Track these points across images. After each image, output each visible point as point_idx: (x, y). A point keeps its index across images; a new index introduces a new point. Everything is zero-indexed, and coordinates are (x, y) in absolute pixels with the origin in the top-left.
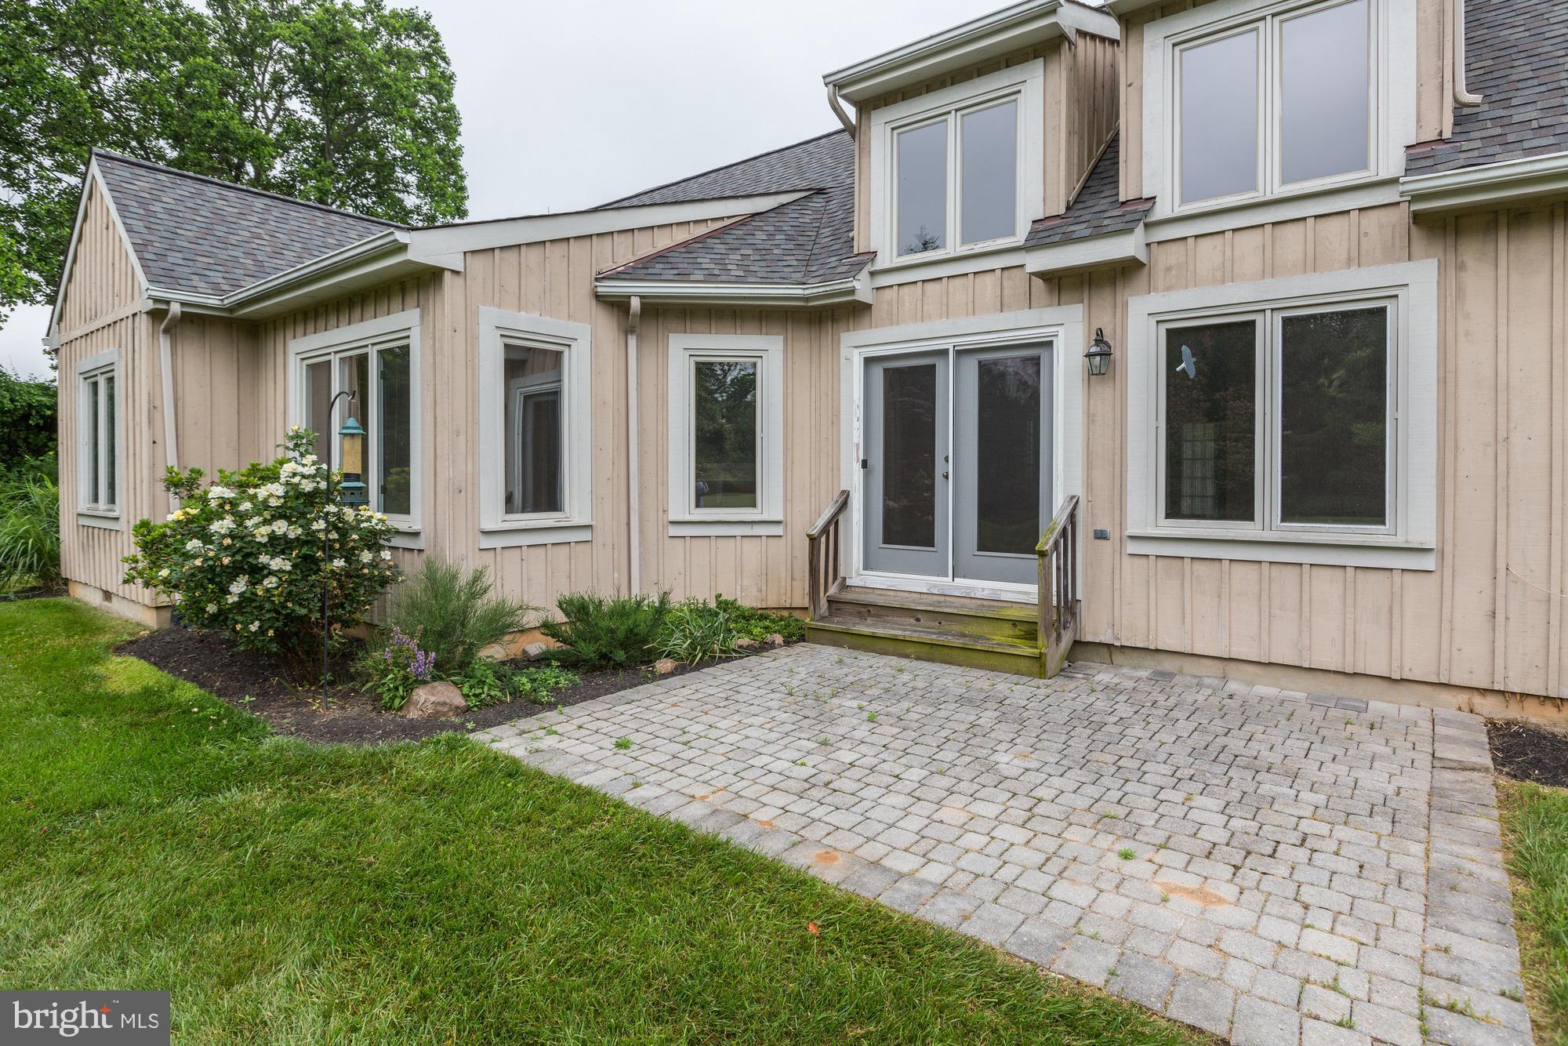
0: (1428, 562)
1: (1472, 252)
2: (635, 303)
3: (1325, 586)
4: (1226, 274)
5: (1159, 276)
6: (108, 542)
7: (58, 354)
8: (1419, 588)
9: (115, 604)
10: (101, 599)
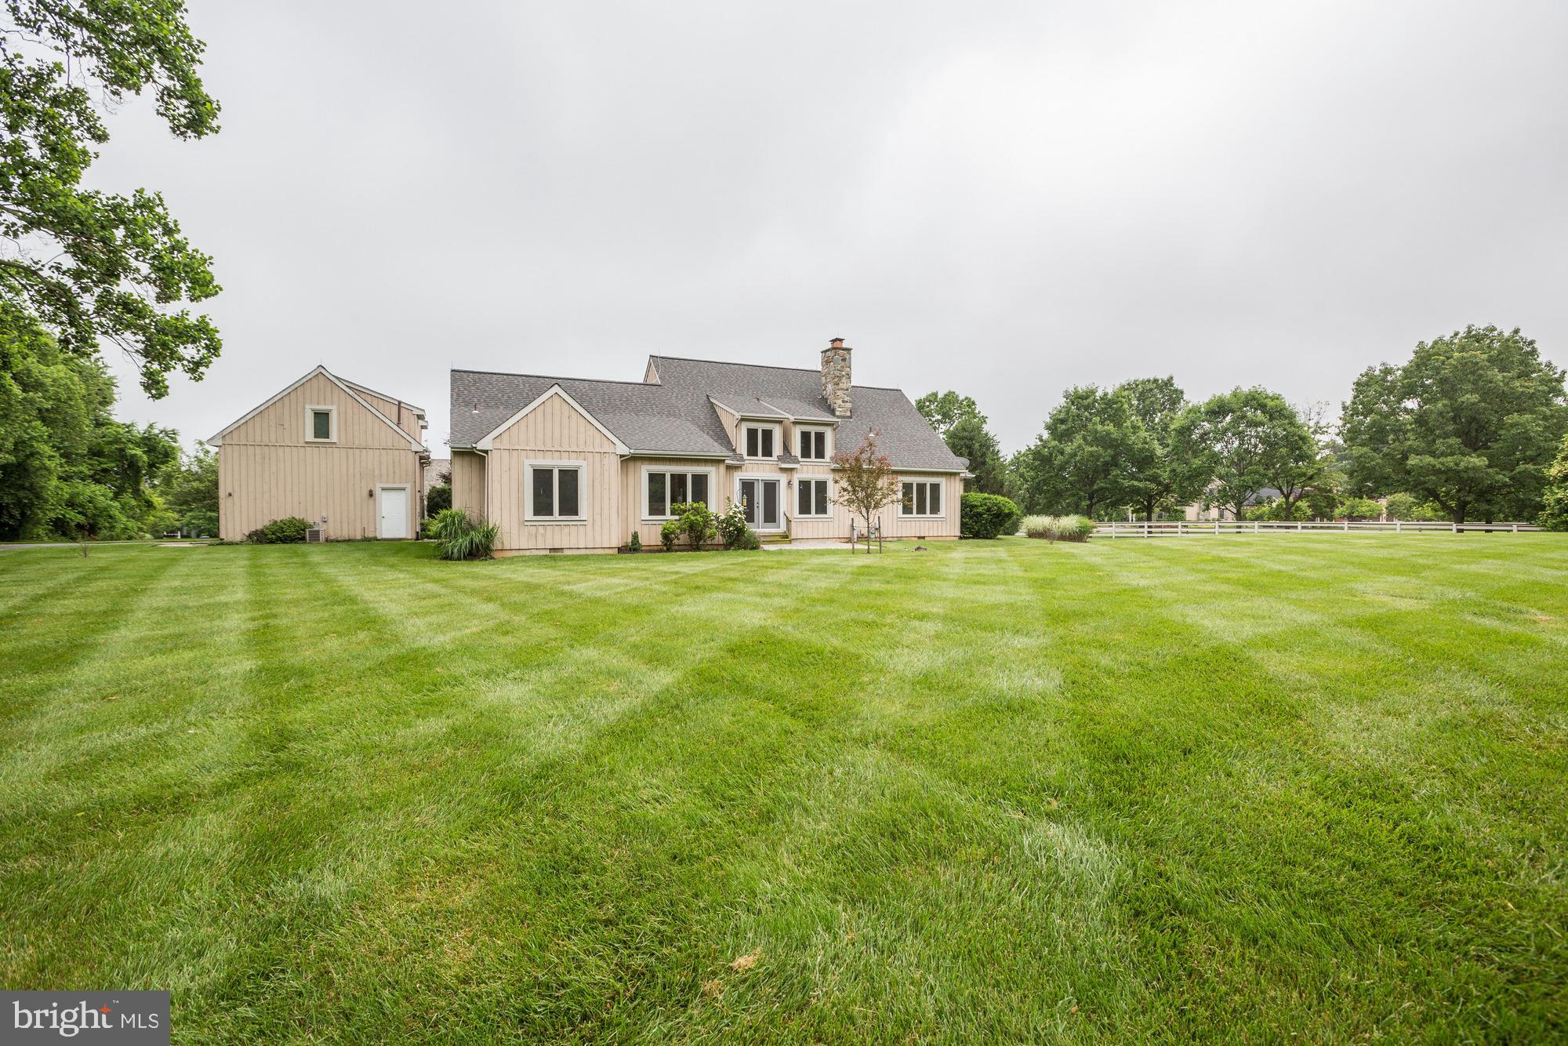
0: (832, 520)
1: (836, 474)
3: (821, 524)
4: (807, 472)
5: (798, 470)
6: (566, 530)
7: (486, 452)
8: (831, 524)
9: (567, 552)
10: (547, 552)
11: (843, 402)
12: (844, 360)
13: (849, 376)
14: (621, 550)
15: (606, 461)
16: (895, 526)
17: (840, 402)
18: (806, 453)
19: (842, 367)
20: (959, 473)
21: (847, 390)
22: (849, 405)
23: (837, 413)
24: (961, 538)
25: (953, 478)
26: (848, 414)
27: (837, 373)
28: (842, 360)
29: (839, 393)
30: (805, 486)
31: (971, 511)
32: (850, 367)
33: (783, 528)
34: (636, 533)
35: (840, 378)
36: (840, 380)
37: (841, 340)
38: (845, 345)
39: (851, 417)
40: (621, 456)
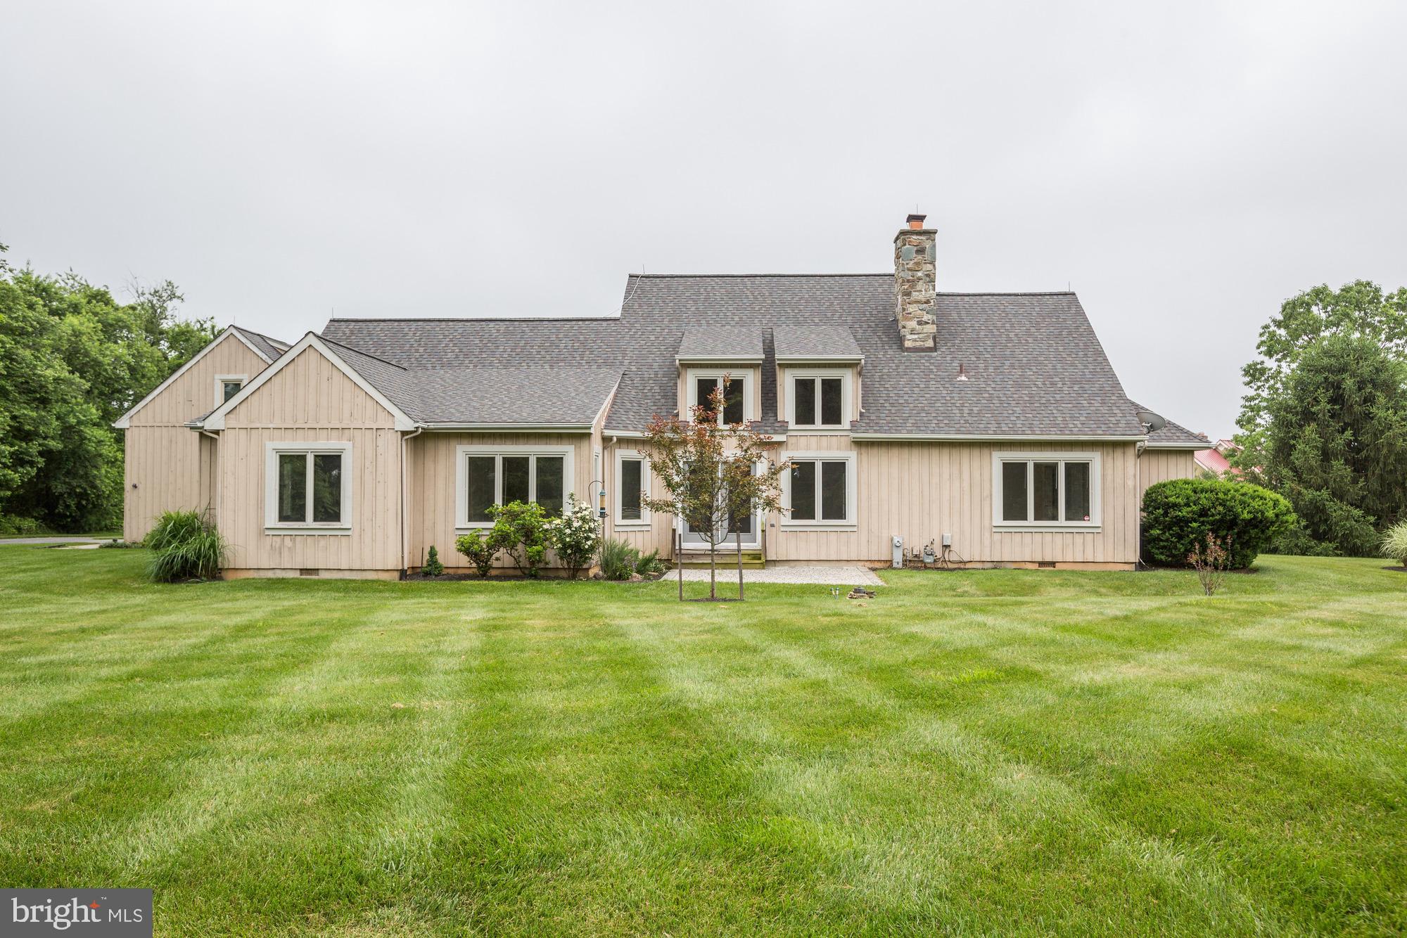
0: (855, 529)
1: (864, 450)
2: (615, 439)
3: (833, 537)
4: (808, 448)
5: (789, 445)
6: (322, 542)
7: (217, 432)
8: (854, 536)
9: (324, 575)
10: (297, 575)
11: (920, 323)
12: (921, 251)
13: (930, 278)
14: (403, 574)
15: (380, 442)
16: (987, 542)
17: (913, 324)
18: (804, 415)
19: (918, 264)
20: (1134, 443)
21: (927, 302)
22: (931, 329)
23: (908, 344)
24: (1140, 567)
25: (1119, 453)
26: (930, 343)
27: (908, 275)
28: (918, 252)
29: (911, 308)
30: (803, 473)
31: (1166, 514)
32: (933, 263)
33: (756, 546)
34: (432, 548)
35: (913, 282)
36: (912, 287)
37: (921, 218)
38: (926, 225)
39: (934, 349)
40: (404, 433)
